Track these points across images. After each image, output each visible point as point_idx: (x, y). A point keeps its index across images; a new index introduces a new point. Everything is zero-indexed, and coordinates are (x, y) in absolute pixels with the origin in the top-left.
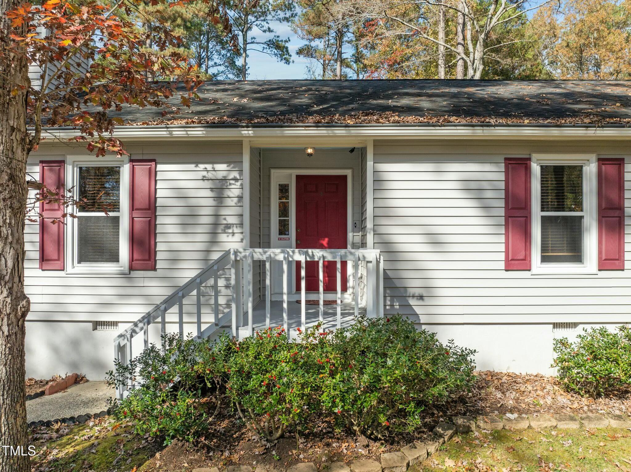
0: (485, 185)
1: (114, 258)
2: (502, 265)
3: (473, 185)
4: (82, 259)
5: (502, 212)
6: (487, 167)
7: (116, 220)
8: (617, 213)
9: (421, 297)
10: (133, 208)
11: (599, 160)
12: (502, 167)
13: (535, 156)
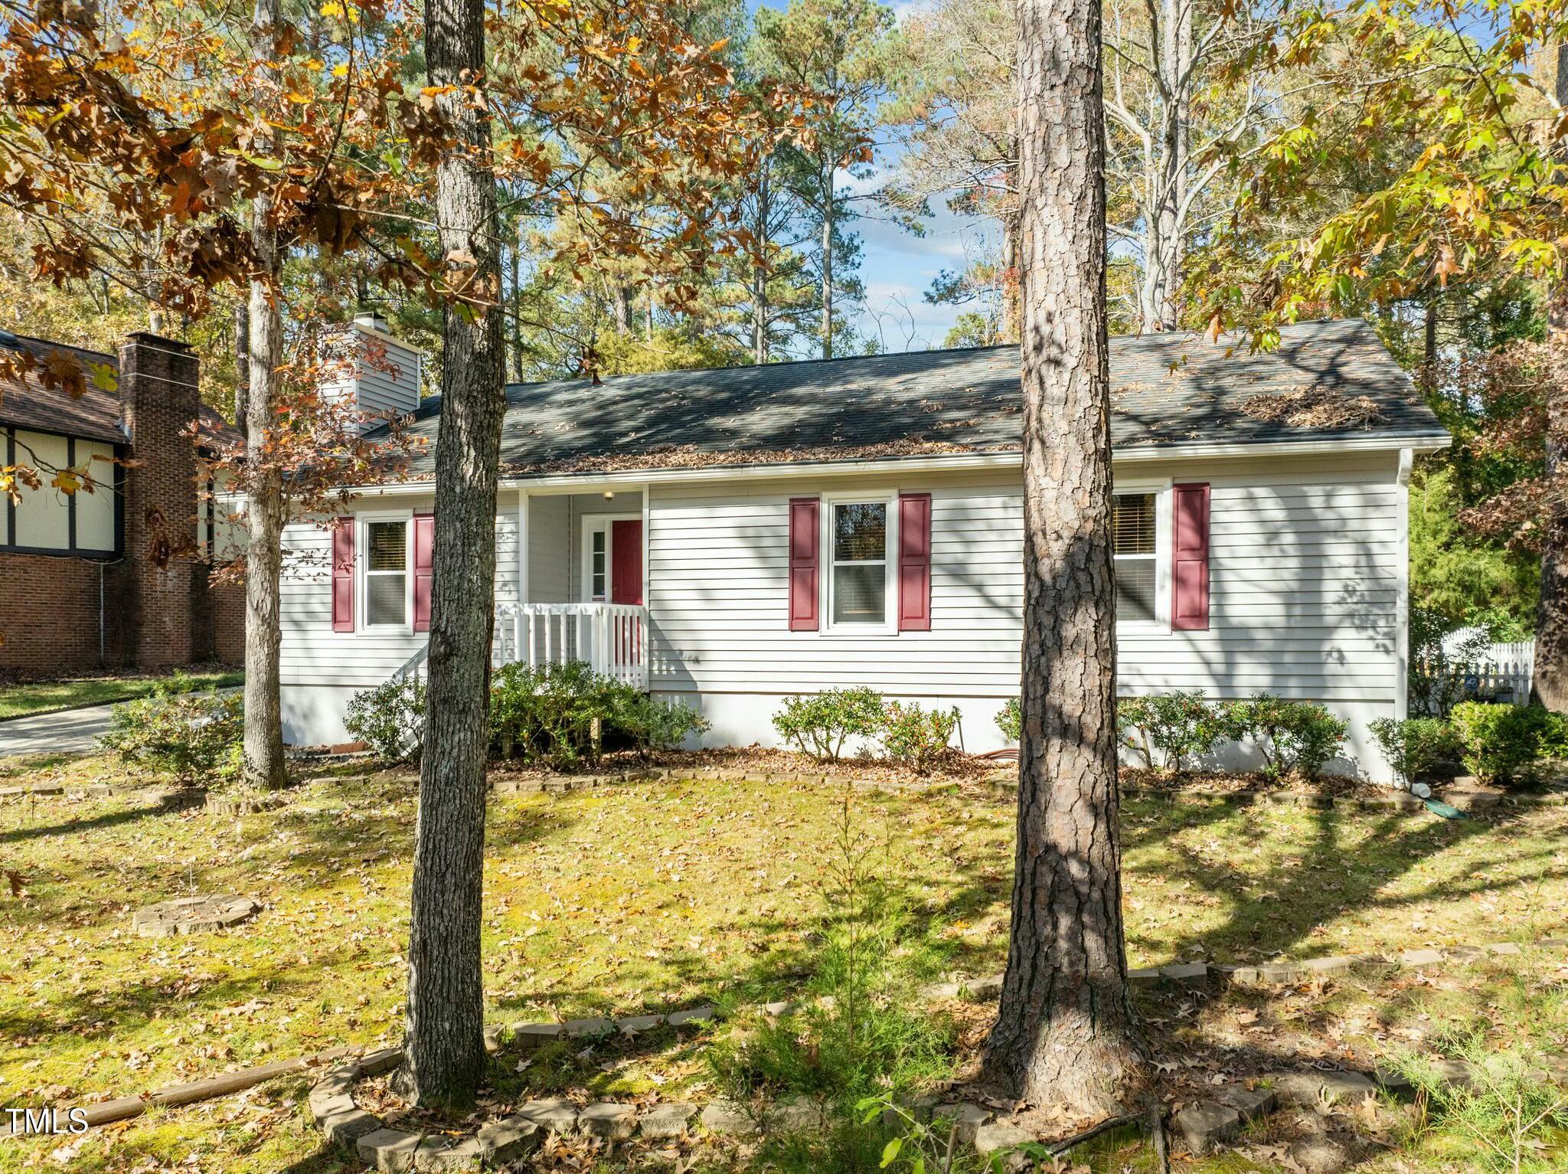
0: (766, 532)
1: (400, 619)
2: (786, 625)
3: (751, 532)
4: (372, 620)
5: (786, 563)
6: (769, 510)
7: (401, 580)
8: (921, 561)
9: (697, 661)
10: (416, 566)
11: (901, 496)
12: (786, 509)
13: (825, 496)
